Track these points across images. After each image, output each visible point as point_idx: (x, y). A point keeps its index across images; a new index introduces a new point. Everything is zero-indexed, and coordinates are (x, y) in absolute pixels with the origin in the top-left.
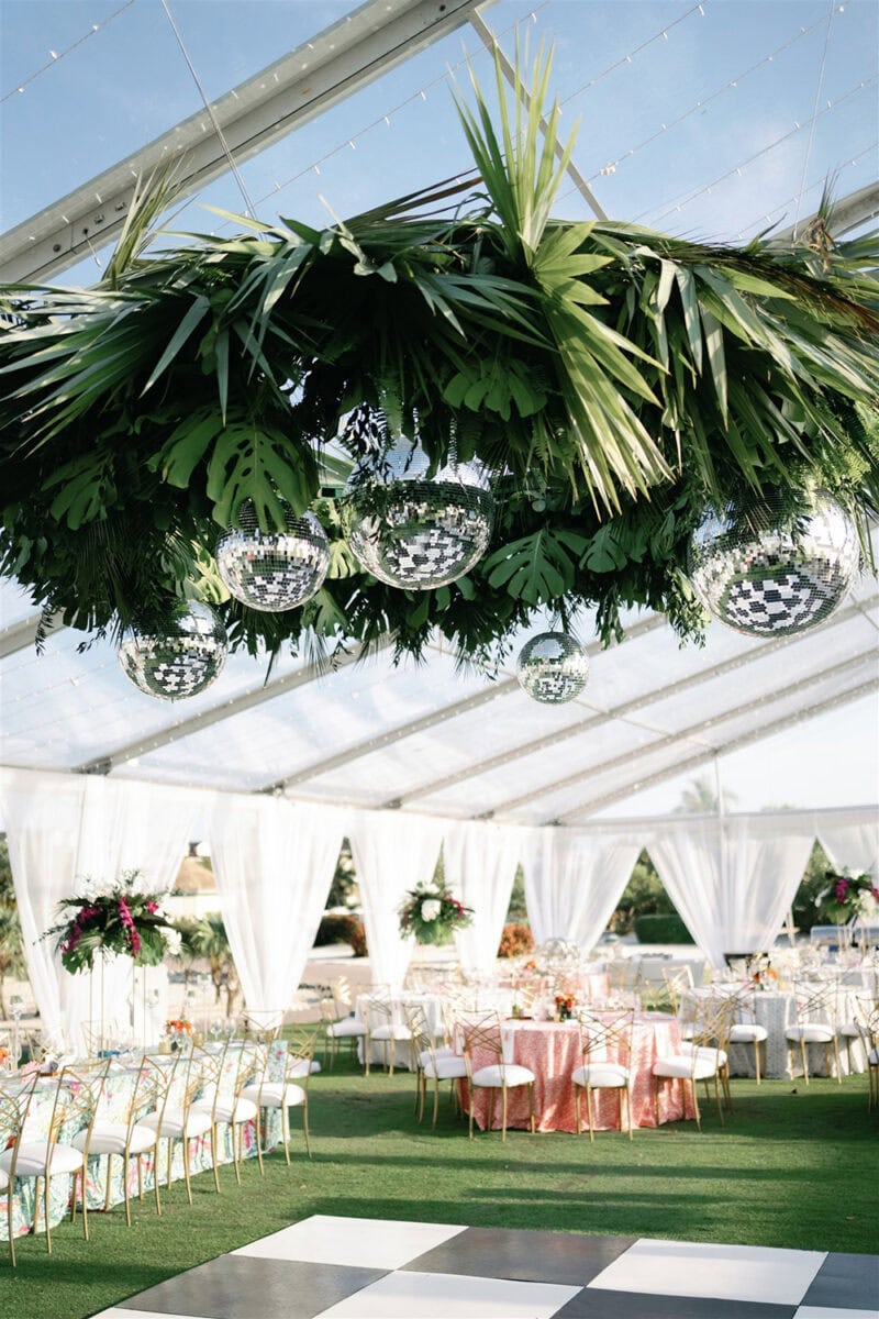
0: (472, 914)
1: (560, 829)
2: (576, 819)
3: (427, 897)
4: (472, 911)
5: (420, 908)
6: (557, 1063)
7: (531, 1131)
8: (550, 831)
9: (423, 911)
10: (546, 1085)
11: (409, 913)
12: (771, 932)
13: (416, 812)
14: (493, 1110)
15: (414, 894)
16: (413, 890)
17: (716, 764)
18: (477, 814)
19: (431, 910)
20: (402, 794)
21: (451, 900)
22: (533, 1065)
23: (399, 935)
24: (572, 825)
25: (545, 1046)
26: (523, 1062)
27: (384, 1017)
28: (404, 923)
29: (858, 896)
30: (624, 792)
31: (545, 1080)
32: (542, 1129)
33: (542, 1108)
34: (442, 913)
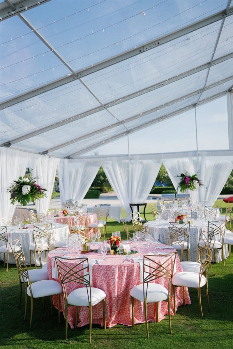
0: (45, 192)
1: (70, 160)
2: (75, 157)
3: (24, 184)
4: (45, 190)
5: (21, 189)
6: (120, 284)
7: (103, 328)
8: (66, 160)
9: (23, 190)
10: (114, 299)
11: (16, 191)
12: (146, 195)
13: (17, 149)
14: (78, 315)
15: (17, 183)
16: (17, 181)
17: (128, 137)
18: (41, 152)
19: (26, 190)
20: (10, 140)
21: (36, 185)
22: (105, 287)
23: (10, 201)
24: (74, 158)
25: (113, 275)
26: (98, 285)
27: (4, 242)
28: (13, 196)
29: (193, 183)
30: (101, 143)
31: (113, 296)
32: (110, 326)
33: (111, 312)
34: (32, 191)
